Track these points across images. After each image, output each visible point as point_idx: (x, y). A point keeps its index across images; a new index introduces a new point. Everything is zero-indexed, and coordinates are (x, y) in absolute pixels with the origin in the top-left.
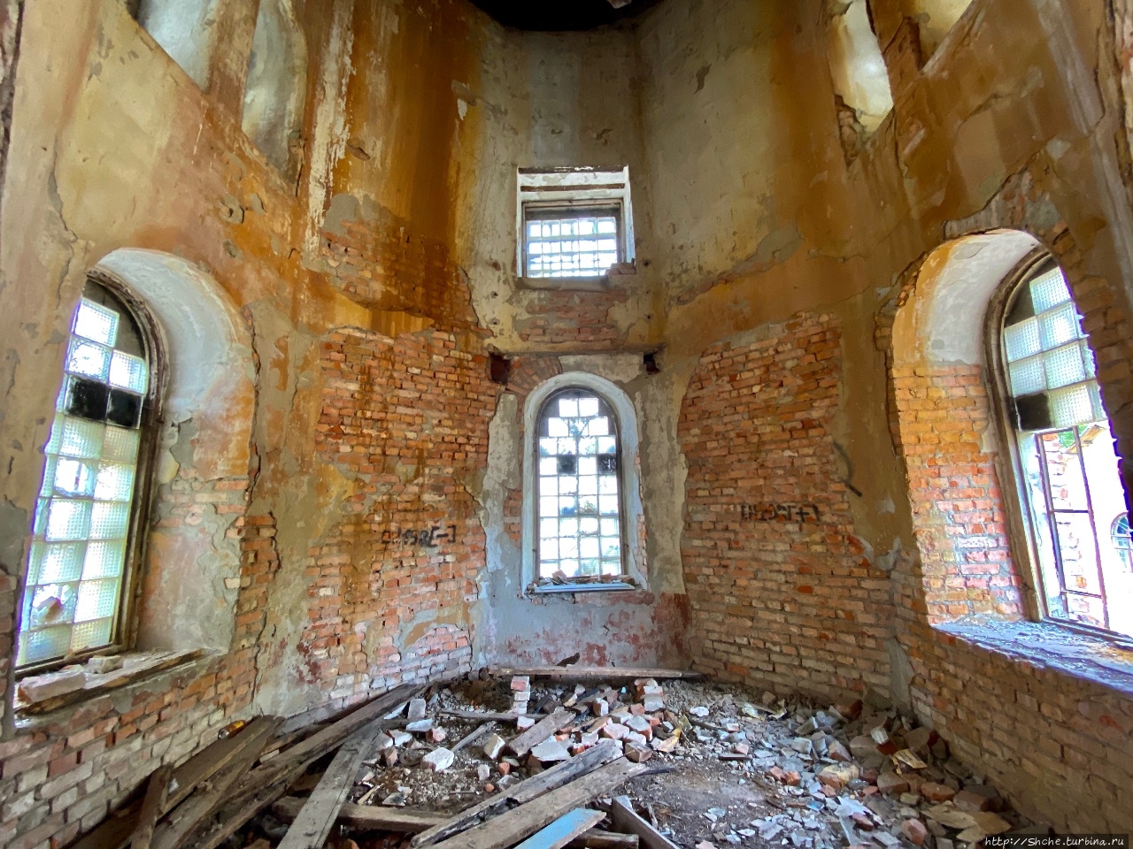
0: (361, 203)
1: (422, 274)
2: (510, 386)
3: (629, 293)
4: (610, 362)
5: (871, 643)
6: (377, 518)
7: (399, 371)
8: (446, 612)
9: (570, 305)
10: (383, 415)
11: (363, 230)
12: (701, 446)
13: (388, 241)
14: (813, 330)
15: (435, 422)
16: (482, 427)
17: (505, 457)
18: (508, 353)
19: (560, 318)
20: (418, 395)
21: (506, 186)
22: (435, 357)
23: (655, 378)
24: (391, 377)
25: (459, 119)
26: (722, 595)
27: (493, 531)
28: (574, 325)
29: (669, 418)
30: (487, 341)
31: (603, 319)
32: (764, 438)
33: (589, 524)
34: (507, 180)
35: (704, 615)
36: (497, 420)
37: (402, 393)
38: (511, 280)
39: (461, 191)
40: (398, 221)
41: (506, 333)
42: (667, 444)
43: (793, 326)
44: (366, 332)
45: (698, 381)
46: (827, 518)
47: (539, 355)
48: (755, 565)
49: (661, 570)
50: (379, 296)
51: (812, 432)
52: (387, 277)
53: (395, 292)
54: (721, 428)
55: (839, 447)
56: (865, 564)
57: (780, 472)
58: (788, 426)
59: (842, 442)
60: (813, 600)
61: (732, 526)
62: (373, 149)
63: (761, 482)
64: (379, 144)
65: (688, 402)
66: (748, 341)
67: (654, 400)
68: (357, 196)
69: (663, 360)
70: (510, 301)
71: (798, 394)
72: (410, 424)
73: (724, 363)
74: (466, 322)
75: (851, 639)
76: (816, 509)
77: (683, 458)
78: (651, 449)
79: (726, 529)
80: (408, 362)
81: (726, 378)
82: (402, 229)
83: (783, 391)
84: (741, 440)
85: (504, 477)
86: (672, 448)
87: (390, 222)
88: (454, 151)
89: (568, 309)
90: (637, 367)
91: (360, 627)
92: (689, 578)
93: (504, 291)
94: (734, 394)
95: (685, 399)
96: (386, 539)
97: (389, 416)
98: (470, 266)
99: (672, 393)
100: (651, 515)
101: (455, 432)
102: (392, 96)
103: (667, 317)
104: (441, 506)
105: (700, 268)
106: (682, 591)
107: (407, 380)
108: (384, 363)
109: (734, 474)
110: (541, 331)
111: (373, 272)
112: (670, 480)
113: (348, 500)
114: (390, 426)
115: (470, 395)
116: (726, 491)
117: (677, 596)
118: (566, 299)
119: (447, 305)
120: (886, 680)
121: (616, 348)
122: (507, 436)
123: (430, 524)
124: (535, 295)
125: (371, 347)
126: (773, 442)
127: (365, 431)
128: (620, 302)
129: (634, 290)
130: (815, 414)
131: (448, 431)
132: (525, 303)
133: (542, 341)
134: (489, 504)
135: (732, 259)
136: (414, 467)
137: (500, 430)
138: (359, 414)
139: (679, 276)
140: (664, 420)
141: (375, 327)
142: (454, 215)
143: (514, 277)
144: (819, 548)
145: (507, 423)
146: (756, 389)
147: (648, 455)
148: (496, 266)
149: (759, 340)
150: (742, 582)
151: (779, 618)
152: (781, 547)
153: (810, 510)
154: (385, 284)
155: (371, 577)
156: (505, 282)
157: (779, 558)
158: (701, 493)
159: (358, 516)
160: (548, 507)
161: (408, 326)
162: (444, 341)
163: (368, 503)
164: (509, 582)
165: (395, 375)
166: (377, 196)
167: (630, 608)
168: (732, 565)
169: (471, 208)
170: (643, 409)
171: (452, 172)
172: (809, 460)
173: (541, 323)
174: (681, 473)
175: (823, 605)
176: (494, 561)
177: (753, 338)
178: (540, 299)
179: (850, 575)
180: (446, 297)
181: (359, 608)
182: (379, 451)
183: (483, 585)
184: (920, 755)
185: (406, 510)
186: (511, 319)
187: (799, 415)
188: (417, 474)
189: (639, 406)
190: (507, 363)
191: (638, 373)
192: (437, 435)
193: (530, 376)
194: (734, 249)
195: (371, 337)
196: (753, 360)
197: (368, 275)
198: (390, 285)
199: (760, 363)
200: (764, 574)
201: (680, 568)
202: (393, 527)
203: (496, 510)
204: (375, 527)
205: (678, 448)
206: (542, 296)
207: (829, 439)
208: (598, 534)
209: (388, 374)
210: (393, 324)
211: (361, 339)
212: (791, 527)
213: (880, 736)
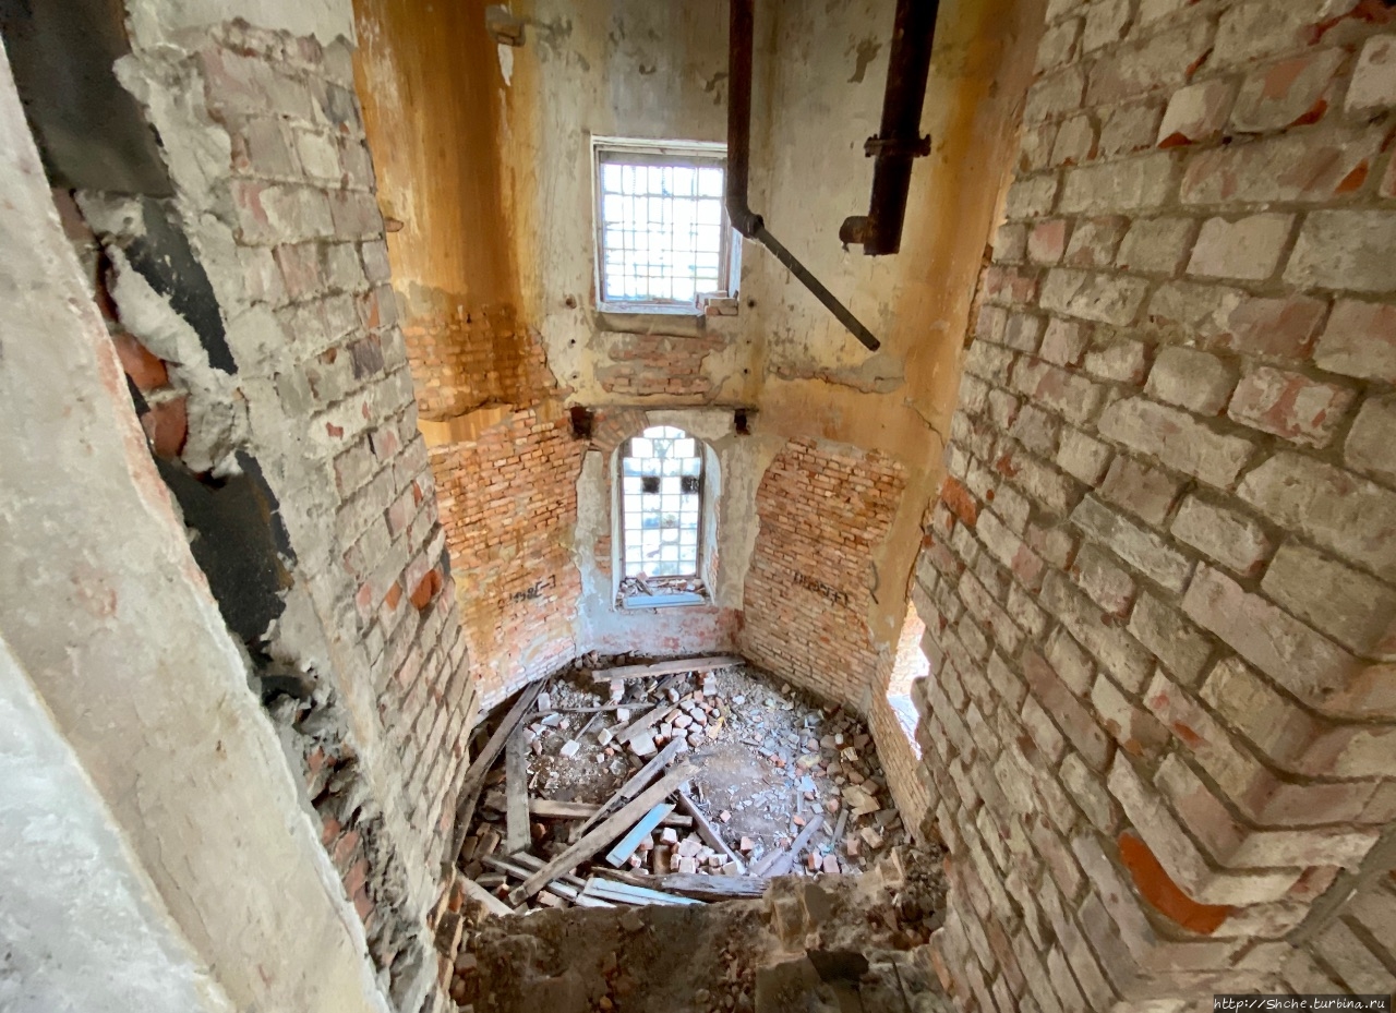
0: (408, 297)
1: (491, 355)
2: (595, 441)
3: (727, 341)
4: (700, 418)
5: (856, 681)
6: (492, 594)
7: (486, 470)
8: (554, 633)
9: (660, 351)
10: (480, 515)
11: (420, 330)
12: (774, 516)
13: (448, 332)
14: (885, 471)
15: (527, 501)
16: (571, 487)
17: (593, 509)
18: (590, 406)
19: (647, 366)
20: (507, 484)
21: (577, 173)
22: (518, 442)
23: (743, 439)
24: (481, 478)
25: (505, 87)
26: (770, 622)
27: (586, 570)
28: (663, 376)
29: (751, 481)
30: (568, 400)
31: (696, 370)
32: (825, 534)
33: (670, 534)
34: (577, 164)
35: (753, 627)
36: (584, 476)
37: (493, 489)
38: (589, 316)
39: (521, 216)
40: (453, 300)
41: (588, 385)
42: (746, 501)
43: (872, 456)
44: (448, 446)
45: (780, 459)
46: (852, 606)
47: (625, 408)
48: (796, 613)
49: (726, 593)
50: (452, 402)
51: (860, 547)
52: (456, 377)
53: (466, 389)
54: (793, 511)
55: (875, 567)
56: (867, 642)
57: (829, 563)
58: (845, 534)
59: (877, 564)
60: (829, 648)
61: (785, 583)
62: (404, 208)
63: (814, 563)
64: (410, 194)
65: (771, 475)
66: (830, 451)
67: (739, 459)
68: (401, 289)
69: (753, 423)
70: (589, 346)
71: (859, 514)
72: (505, 513)
73: (807, 458)
74: (544, 388)
75: (845, 675)
76: (846, 598)
77: (757, 518)
78: (731, 502)
79: (781, 583)
80: (493, 457)
81: (806, 473)
82: (460, 308)
83: (848, 507)
84: (807, 527)
85: (592, 526)
86: (750, 506)
87: (444, 305)
88: (504, 152)
89: (656, 355)
90: (727, 426)
91: (493, 664)
92: (747, 602)
93: (582, 334)
94: (810, 488)
95: (767, 471)
96: (501, 605)
97: (486, 514)
98: (542, 320)
99: (755, 459)
100: (724, 554)
101: (546, 502)
102: (409, 99)
103: (764, 381)
104: (542, 565)
105: (806, 348)
106: (741, 608)
107: (494, 475)
108: (472, 469)
109: (795, 549)
110: (626, 381)
111: (441, 377)
112: (744, 530)
113: (467, 590)
114: (488, 521)
115: (556, 463)
116: (786, 558)
117: (736, 611)
118: (655, 344)
119: (523, 379)
120: (858, 701)
121: (709, 403)
122: (594, 491)
123: (534, 582)
124: (619, 337)
125: (455, 460)
126: (829, 539)
127: (468, 535)
128: (716, 350)
129: (733, 337)
130: (866, 536)
131: (539, 504)
132: (608, 346)
133: (629, 393)
134: (581, 549)
135: (838, 359)
136: (514, 547)
137: (587, 486)
138: (460, 524)
139: (783, 342)
140: (746, 480)
141: (456, 437)
142: (515, 255)
143: (593, 312)
144: (841, 621)
145: (594, 479)
146: (828, 494)
147: (727, 507)
148: (570, 303)
149: (841, 455)
150: (785, 619)
151: (805, 648)
152: (816, 609)
153: (843, 597)
154: (455, 385)
155: (496, 632)
156: (584, 320)
157: (814, 615)
158: (767, 550)
159: (477, 599)
160: (632, 521)
161: (487, 420)
162: (524, 420)
163: (483, 587)
164: (601, 601)
165: (484, 474)
166: (423, 277)
167: (700, 616)
168: (780, 606)
169: (535, 233)
170: (728, 466)
171: (506, 190)
172: (851, 565)
173: (626, 371)
174: (754, 529)
175: (834, 653)
176: (588, 588)
177: (837, 450)
178: (624, 343)
179: (855, 644)
180: (520, 370)
181: (490, 654)
182: (483, 546)
183: (581, 606)
184: (858, 752)
185: (513, 580)
186: (592, 368)
187: (854, 531)
188: (518, 551)
189: (724, 464)
190: (590, 417)
191: (728, 431)
192: (530, 512)
193: (615, 431)
194: (842, 349)
195: (453, 449)
196: (832, 469)
197: (435, 383)
198: (461, 385)
199: (837, 475)
200: (801, 621)
201: (742, 594)
202: (506, 595)
203: (588, 553)
204: (491, 601)
205: (755, 509)
206: (628, 339)
207: (870, 557)
208: (677, 543)
209: (476, 477)
210: (472, 426)
211: (446, 454)
212: (826, 601)
213: (839, 739)
